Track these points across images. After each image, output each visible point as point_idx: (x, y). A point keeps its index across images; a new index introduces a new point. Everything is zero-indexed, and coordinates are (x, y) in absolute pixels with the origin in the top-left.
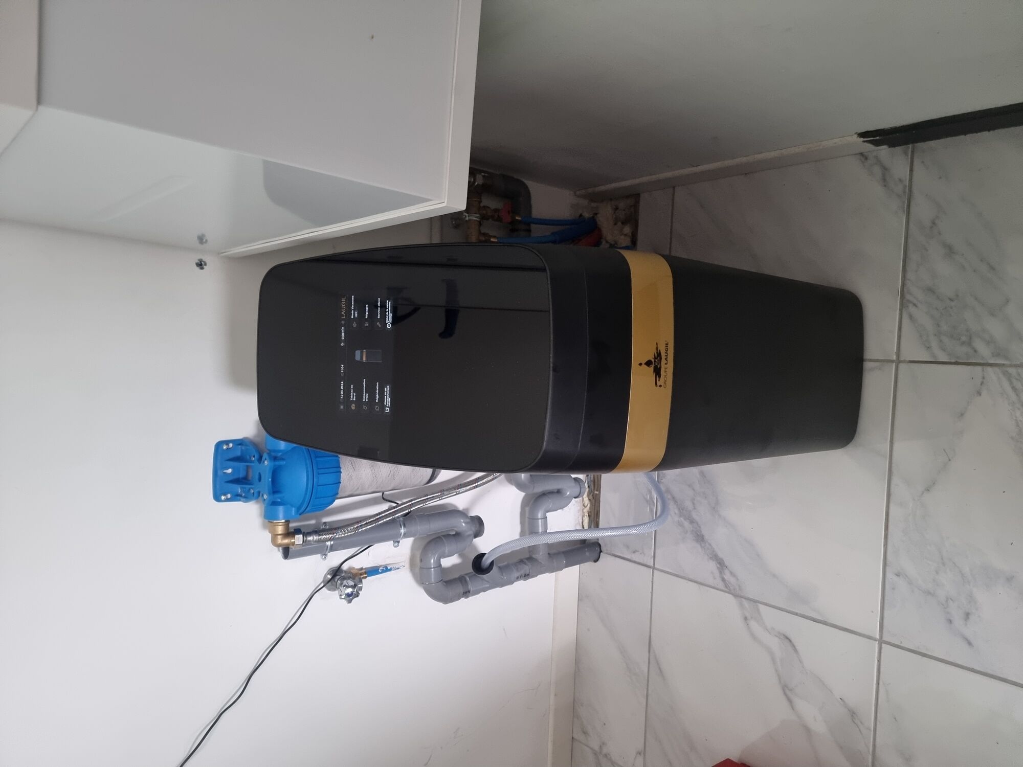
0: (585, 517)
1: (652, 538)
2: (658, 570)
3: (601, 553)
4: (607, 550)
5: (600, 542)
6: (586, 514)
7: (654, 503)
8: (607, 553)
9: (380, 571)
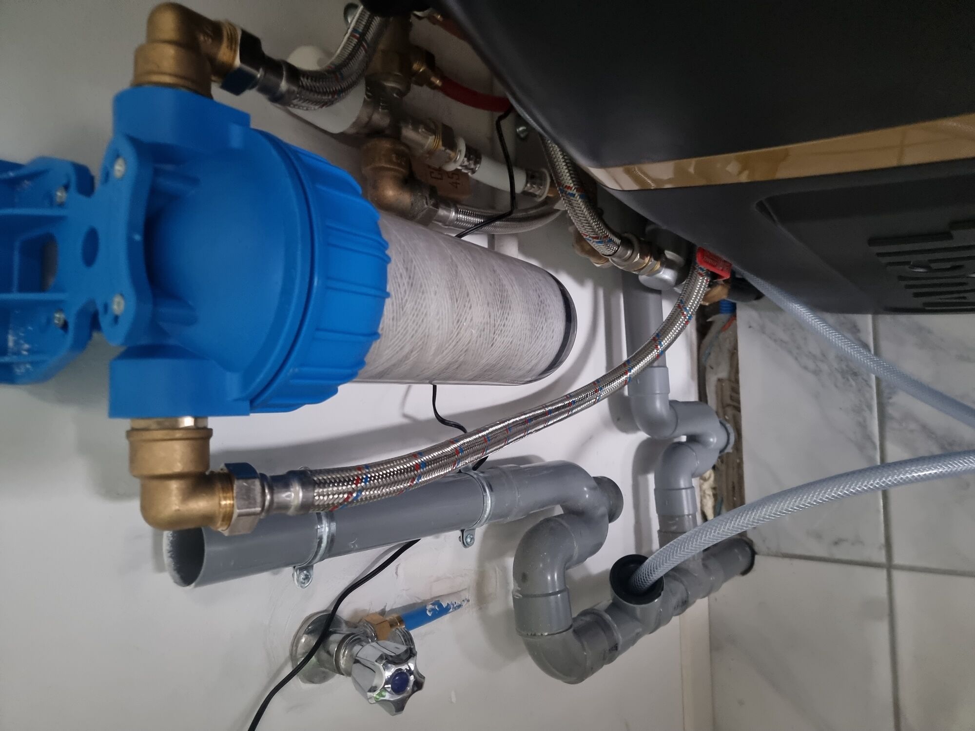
0: (708, 497)
1: (878, 511)
2: (902, 568)
3: (757, 557)
4: (768, 548)
5: (751, 536)
6: (709, 492)
7: (874, 443)
8: (769, 554)
9: (429, 614)
